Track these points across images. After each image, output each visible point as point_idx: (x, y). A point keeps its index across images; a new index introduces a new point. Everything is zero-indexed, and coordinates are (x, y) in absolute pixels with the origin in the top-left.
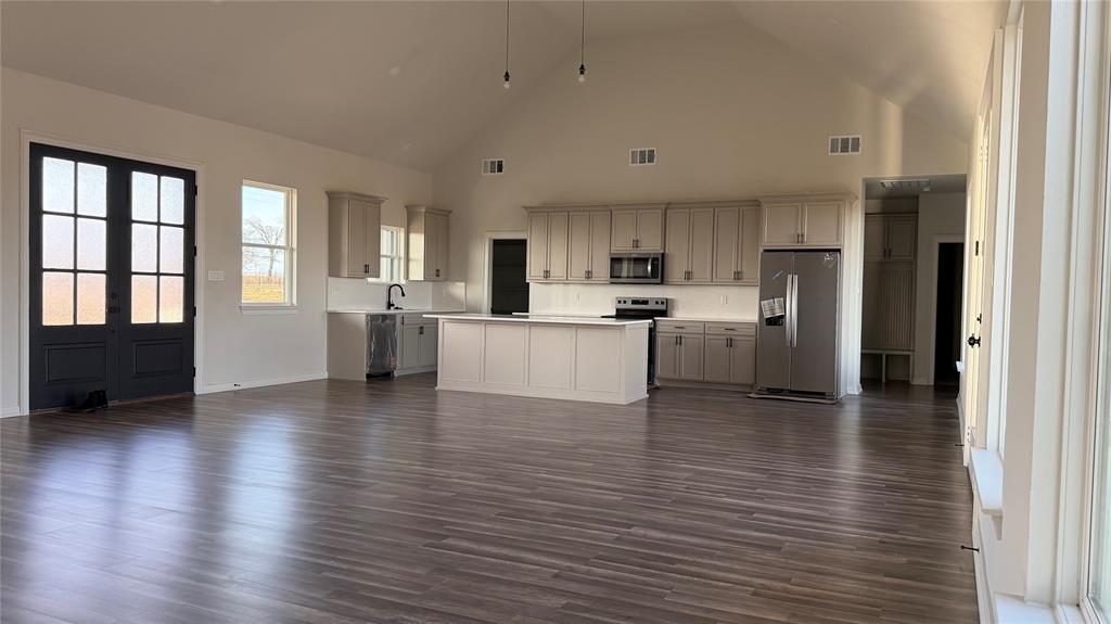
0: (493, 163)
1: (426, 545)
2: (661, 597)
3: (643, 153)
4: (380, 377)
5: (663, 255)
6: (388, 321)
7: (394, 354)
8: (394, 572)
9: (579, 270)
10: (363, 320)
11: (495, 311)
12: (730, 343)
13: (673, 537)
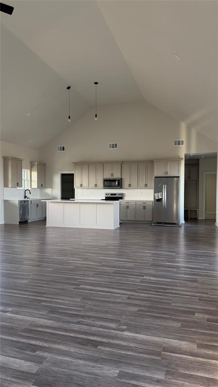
0: (61, 147)
1: (74, 289)
2: (170, 304)
3: (113, 145)
4: (24, 223)
5: (121, 179)
6: (26, 203)
7: (28, 214)
8: (68, 300)
9: (92, 184)
10: (17, 203)
11: (62, 198)
12: (144, 207)
13: (159, 279)
